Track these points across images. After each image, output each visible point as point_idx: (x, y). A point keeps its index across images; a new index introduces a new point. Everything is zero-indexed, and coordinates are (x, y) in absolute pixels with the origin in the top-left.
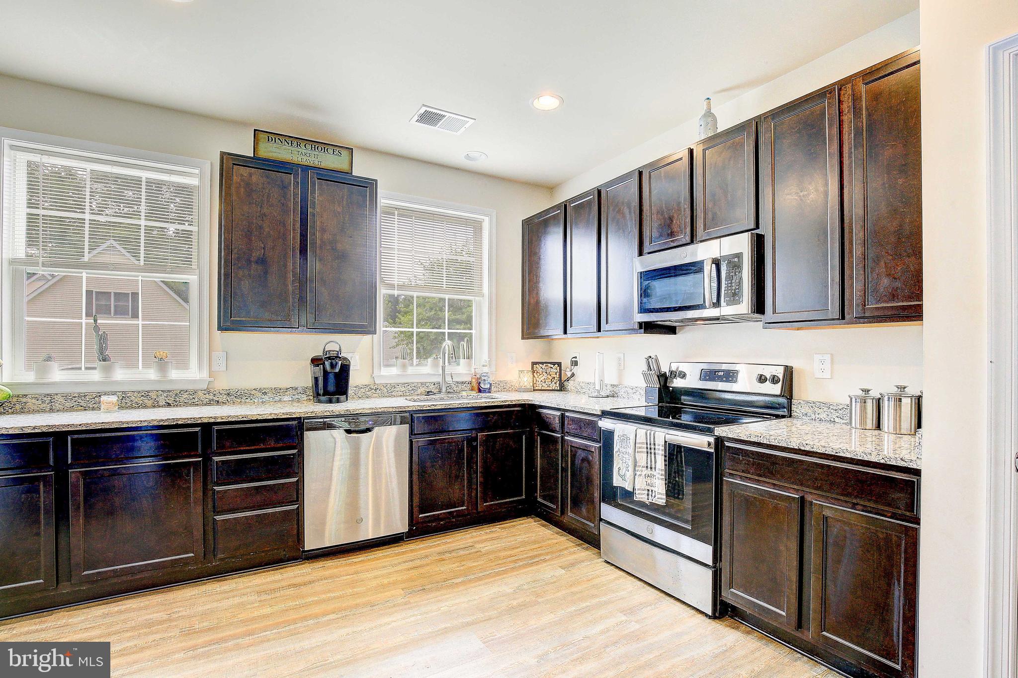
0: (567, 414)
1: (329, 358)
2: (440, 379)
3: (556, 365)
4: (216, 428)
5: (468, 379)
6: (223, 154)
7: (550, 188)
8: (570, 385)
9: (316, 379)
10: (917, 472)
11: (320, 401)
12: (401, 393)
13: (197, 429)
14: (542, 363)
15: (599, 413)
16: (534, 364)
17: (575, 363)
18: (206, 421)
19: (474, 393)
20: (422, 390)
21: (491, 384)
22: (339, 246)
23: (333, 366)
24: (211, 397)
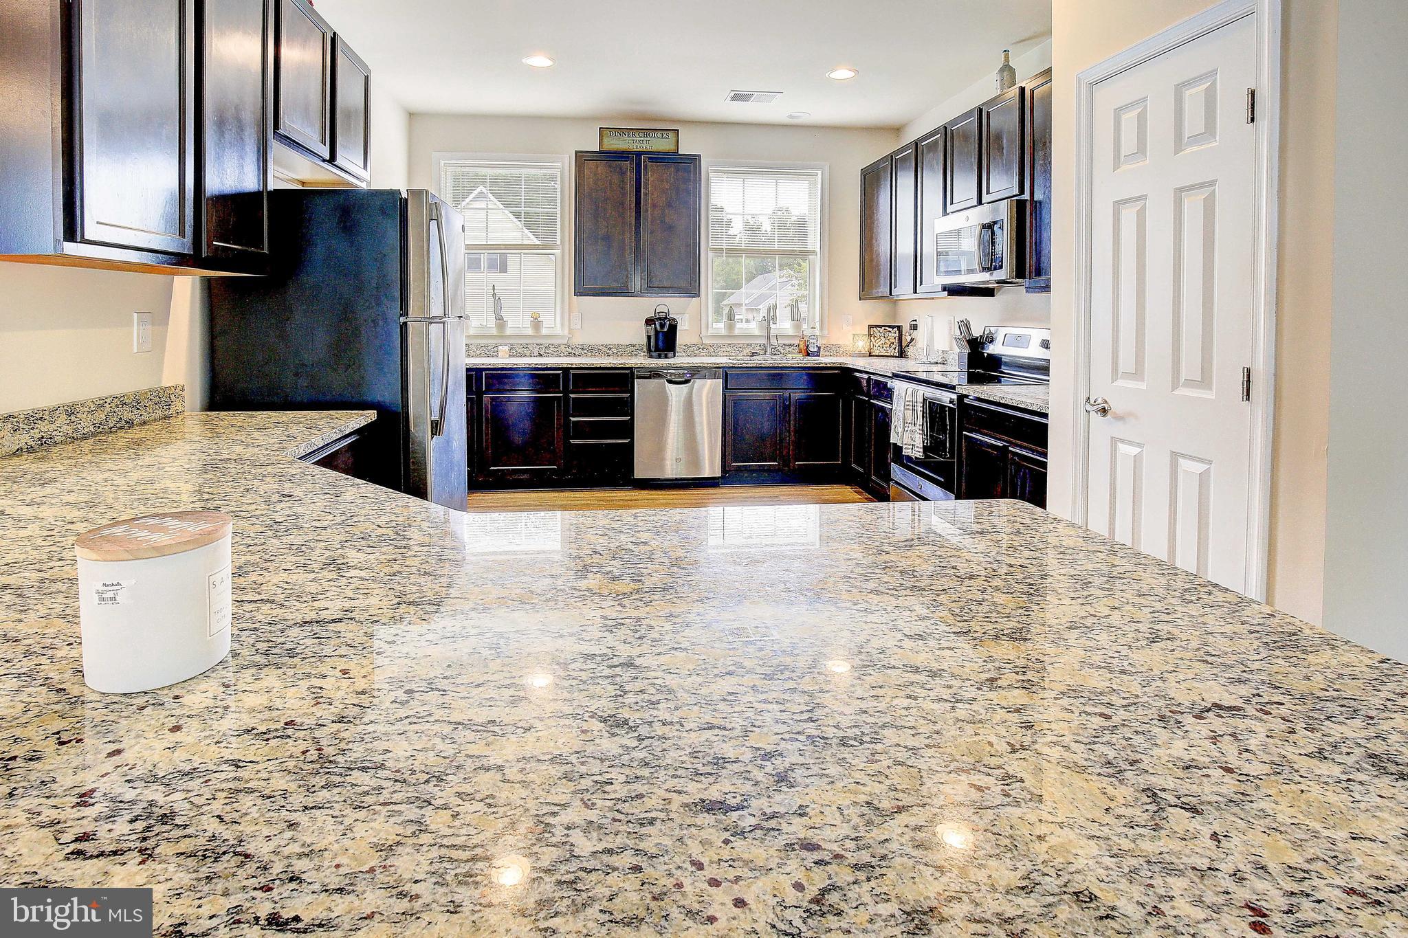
0: (873, 377)
1: (660, 319)
2: (764, 341)
3: (896, 329)
4: (572, 372)
5: (796, 342)
6: (576, 152)
7: (896, 130)
8: (910, 351)
9: (649, 338)
10: (1045, 416)
11: (651, 357)
12: (727, 354)
13: (559, 372)
14: (881, 327)
15: (891, 375)
16: (870, 327)
17: (914, 327)
18: (565, 366)
19: (800, 356)
20: (748, 351)
21: (819, 348)
22: (667, 220)
23: (662, 326)
24: (570, 350)
